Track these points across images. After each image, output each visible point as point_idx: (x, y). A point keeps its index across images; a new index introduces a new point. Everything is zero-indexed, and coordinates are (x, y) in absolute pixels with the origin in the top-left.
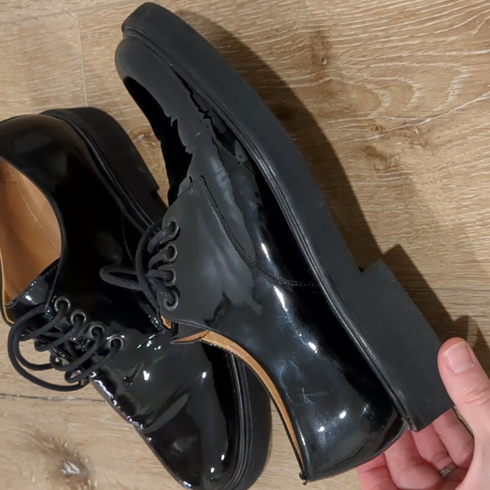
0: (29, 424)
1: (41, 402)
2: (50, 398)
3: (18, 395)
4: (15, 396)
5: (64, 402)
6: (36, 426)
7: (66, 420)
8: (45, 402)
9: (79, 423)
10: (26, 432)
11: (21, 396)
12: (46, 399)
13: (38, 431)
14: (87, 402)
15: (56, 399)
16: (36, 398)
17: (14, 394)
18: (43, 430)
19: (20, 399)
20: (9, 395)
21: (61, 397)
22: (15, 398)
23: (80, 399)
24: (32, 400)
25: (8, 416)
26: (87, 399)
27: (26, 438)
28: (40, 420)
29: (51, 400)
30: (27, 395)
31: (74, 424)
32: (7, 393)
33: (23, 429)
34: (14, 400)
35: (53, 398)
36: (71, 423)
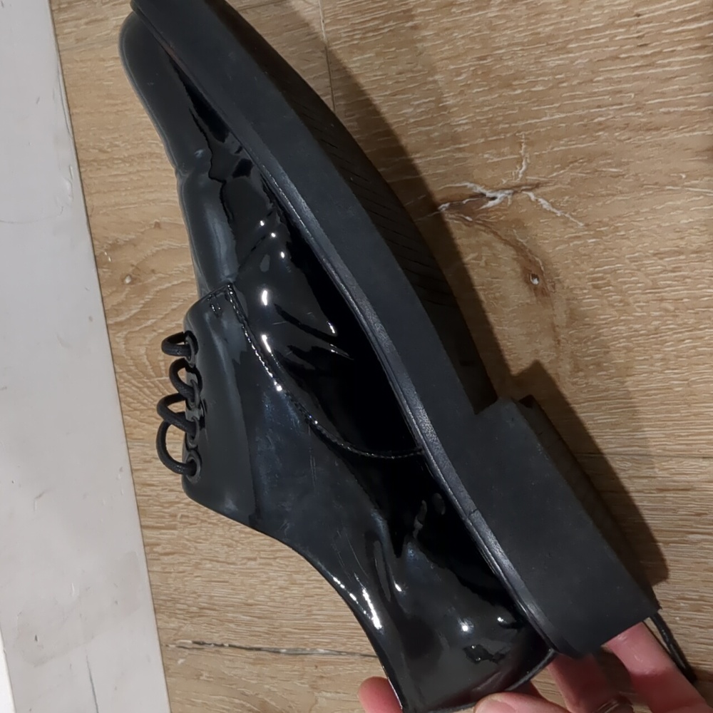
0: (247, 693)
1: (269, 656)
2: (284, 651)
3: (227, 645)
4: (222, 646)
5: (308, 656)
6: (260, 696)
7: (314, 687)
8: (274, 656)
9: (338, 693)
10: (242, 706)
11: (230, 646)
12: (277, 652)
13: (264, 704)
14: (352, 659)
15: (295, 652)
16: (259, 649)
17: (219, 643)
18: (273, 703)
19: (230, 650)
20: (210, 644)
21: (304, 649)
22: (222, 649)
23: (340, 653)
24: (248, 654)
25: (210, 679)
26: (353, 654)
28: (267, 686)
29: (286, 654)
30: (243, 645)
31: (329, 695)
32: (207, 641)
33: (237, 701)
34: (218, 652)
35: (289, 650)
36: (324, 693)
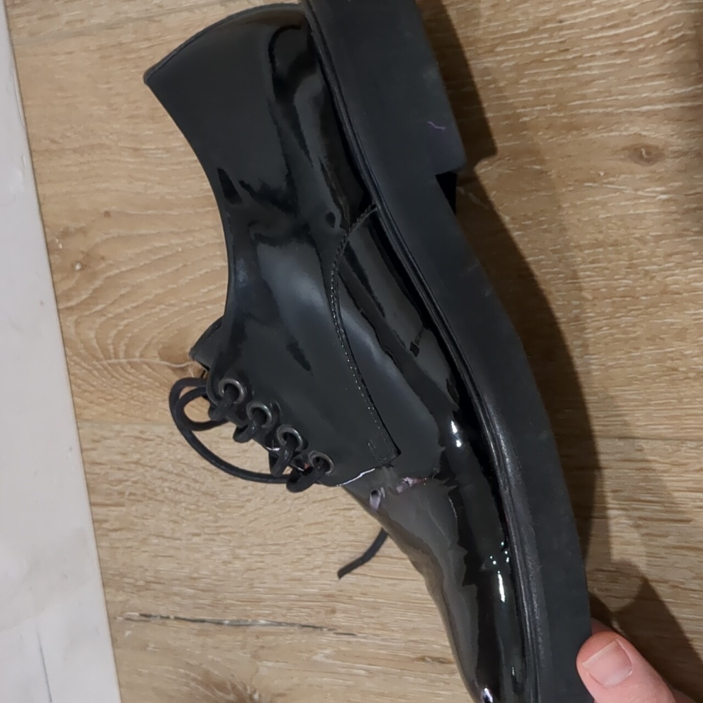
0: (191, 662)
1: (212, 627)
2: (227, 622)
3: (172, 617)
4: (168, 618)
5: (251, 628)
6: (204, 666)
7: (255, 656)
8: (218, 627)
9: (278, 662)
10: (187, 675)
11: (176, 618)
12: (219, 623)
13: (207, 673)
14: (291, 629)
15: (238, 623)
16: (203, 621)
17: (164, 615)
18: (216, 672)
19: (175, 623)
20: (155, 616)
21: (246, 621)
22: (167, 622)
23: (280, 624)
24: (196, 626)
25: (156, 650)
26: (292, 625)
27: (187, 684)
28: (210, 657)
29: (229, 625)
30: (188, 617)
31: (270, 664)
32: (153, 614)
33: (182, 671)
34: (164, 624)
35: (231, 621)
36: (264, 662)
